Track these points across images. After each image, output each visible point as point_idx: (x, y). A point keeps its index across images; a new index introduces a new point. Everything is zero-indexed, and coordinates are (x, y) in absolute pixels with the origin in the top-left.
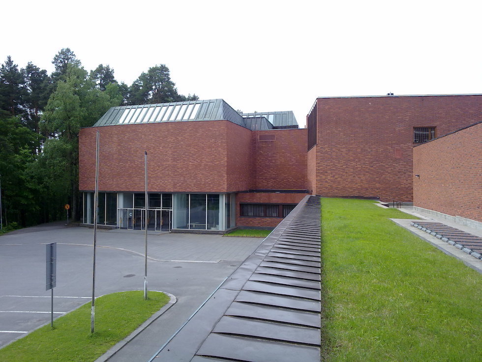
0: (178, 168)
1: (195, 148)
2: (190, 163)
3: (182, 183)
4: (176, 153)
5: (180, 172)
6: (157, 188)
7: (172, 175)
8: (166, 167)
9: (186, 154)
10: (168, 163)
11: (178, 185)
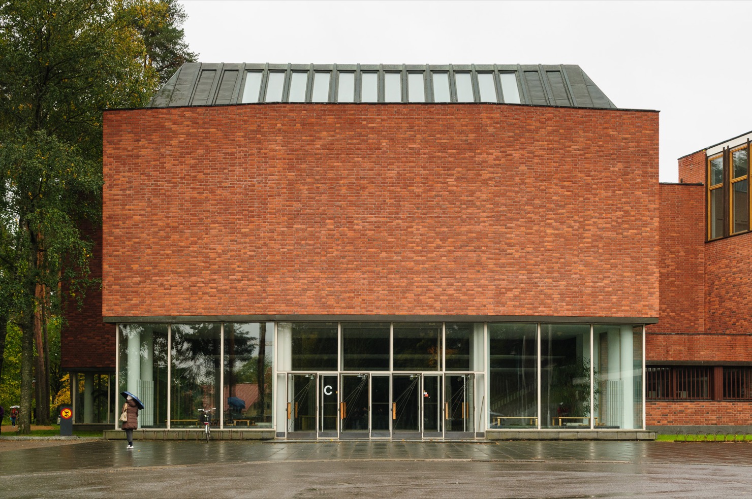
0: (510, 245)
1: (563, 187)
2: (549, 231)
3: (523, 291)
4: (501, 200)
5: (517, 255)
6: (437, 305)
7: (491, 264)
8: (471, 240)
9: (537, 202)
10: (478, 228)
11: (510, 295)
